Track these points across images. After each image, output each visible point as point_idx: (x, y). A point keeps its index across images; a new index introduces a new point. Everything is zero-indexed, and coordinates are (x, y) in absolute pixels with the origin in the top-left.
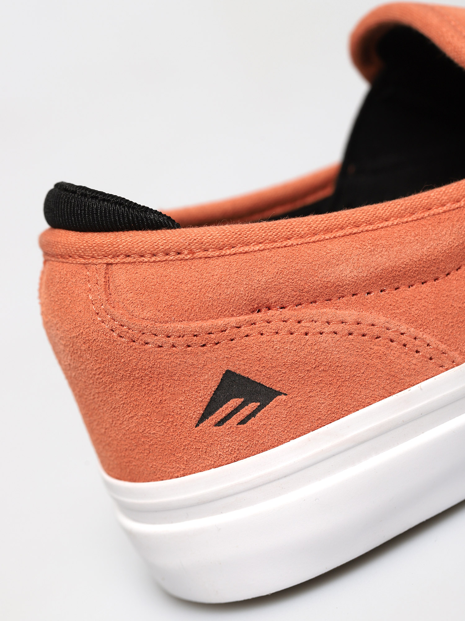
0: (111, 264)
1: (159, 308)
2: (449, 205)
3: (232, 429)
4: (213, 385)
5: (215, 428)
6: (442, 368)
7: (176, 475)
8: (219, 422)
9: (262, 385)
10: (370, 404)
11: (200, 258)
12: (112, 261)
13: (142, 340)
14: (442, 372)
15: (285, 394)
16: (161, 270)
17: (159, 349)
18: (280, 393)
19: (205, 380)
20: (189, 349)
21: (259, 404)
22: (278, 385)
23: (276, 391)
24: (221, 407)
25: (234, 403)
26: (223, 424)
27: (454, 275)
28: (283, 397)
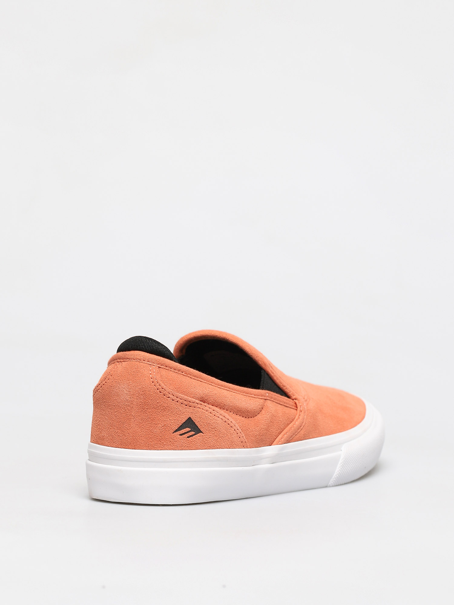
0: (160, 368)
1: (175, 387)
2: (253, 395)
3: (184, 438)
4: (184, 420)
5: (180, 436)
6: (244, 447)
7: (157, 449)
8: (181, 434)
9: (198, 427)
10: (223, 448)
11: (188, 377)
12: (161, 366)
13: (168, 396)
14: (243, 448)
15: (203, 433)
16: (177, 376)
17: (173, 401)
18: (202, 432)
19: (182, 418)
20: (182, 405)
21: (195, 433)
22: (203, 429)
23: (201, 431)
24: (183, 429)
25: (188, 429)
26: (182, 435)
27: (250, 419)
28: (202, 434)
